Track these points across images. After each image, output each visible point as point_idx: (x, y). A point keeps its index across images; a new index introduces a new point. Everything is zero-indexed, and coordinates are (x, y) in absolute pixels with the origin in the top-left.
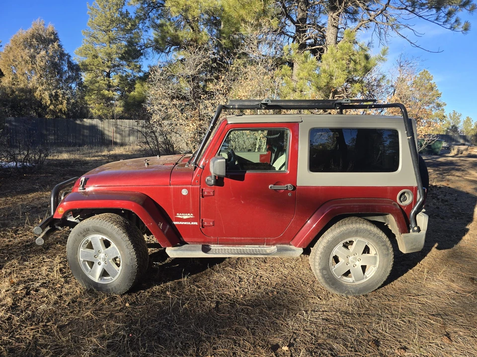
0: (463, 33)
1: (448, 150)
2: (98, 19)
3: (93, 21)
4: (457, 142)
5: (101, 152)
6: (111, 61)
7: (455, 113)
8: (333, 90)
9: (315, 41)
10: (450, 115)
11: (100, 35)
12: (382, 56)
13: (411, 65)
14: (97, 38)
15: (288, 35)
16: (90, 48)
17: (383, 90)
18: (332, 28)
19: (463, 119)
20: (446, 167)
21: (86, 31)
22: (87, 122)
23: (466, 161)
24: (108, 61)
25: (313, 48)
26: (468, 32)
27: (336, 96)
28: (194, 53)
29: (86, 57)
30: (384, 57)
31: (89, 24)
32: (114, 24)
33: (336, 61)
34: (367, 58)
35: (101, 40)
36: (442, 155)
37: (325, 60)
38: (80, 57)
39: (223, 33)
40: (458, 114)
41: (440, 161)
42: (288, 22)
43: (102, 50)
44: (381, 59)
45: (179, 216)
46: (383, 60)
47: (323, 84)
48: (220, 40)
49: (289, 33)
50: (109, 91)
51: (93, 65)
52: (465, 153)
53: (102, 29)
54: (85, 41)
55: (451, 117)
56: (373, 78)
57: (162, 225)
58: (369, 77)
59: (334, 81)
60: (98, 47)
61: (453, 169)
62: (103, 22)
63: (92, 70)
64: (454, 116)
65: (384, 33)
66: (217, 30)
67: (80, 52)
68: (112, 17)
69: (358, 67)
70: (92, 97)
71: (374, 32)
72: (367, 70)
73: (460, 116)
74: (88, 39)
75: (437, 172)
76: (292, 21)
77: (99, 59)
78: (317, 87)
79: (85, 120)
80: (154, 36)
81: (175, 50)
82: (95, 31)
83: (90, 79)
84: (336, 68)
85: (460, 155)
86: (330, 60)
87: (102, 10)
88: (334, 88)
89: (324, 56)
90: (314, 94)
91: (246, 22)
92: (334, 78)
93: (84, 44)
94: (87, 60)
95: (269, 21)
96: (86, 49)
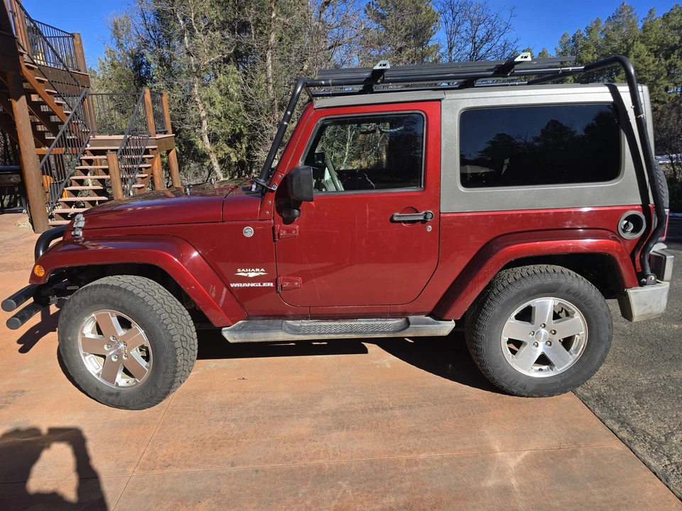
45: (241, 273)
57: (214, 288)
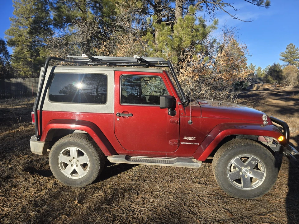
0: (266, 7)
1: (252, 86)
2: (20, 10)
3: (17, 11)
4: (256, 81)
5: (23, 102)
6: (32, 38)
7: (252, 65)
8: (183, 50)
9: (168, 18)
10: (249, 66)
11: (23, 21)
12: (214, 25)
13: (231, 33)
14: (21, 23)
15: (149, 14)
16: (16, 30)
17: (214, 50)
18: (179, 8)
19: (256, 68)
20: (254, 98)
21: (12, 18)
22: (13, 80)
23: (263, 93)
24: (30, 38)
25: (167, 23)
26: (269, 7)
27: (185, 54)
28: (82, 26)
29: (13, 36)
30: (215, 26)
31: (14, 13)
32: (33, 13)
33: (183, 29)
34: (204, 26)
35: (24, 24)
36: (249, 90)
37: (176, 29)
38: (9, 36)
39: (104, 13)
40: (253, 65)
41: (249, 94)
42: (149, 5)
43: (25, 31)
44: (213, 28)
46: (215, 28)
47: (176, 46)
48: (102, 18)
49: (150, 13)
50: (31, 58)
51: (19, 41)
52: (261, 88)
53: (24, 16)
54: (12, 25)
55: (250, 67)
56: (208, 41)
58: (205, 41)
59: (183, 43)
60: (22, 29)
61: (258, 98)
62: (24, 11)
63: (18, 45)
64: (251, 66)
65: (212, 12)
66: (101, 12)
67: (9, 33)
68: (31, 8)
69: (198, 34)
70: (20, 63)
71: (206, 12)
72: (204, 35)
73: (255, 66)
74: (14, 23)
75: (250, 101)
76: (152, 4)
77: (23, 37)
78: (172, 48)
79: (11, 79)
80: (54, 16)
81: (70, 25)
82: (19, 18)
83: (18, 51)
84: (184, 34)
85: (259, 90)
86: (180, 28)
87: (23, 3)
88: (183, 48)
89: (175, 26)
90: (170, 53)
91: (118, 3)
92: (183, 41)
93: (11, 27)
94: (14, 38)
95: (135, 3)
96: (13, 30)
